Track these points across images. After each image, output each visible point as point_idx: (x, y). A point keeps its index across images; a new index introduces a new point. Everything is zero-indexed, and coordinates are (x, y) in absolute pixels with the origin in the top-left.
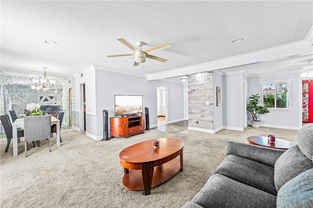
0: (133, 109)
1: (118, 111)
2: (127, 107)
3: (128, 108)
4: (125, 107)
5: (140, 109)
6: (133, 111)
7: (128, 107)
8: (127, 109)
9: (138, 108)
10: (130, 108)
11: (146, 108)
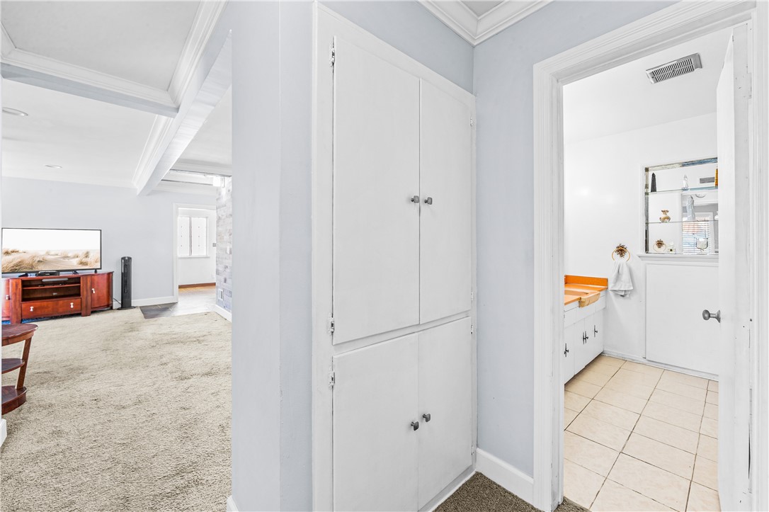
0: (67, 257)
1: (20, 262)
2: (48, 254)
3: (52, 255)
4: (43, 253)
5: (87, 257)
6: (67, 260)
8: (49, 258)
9: (81, 254)
10: (57, 255)
11: (123, 258)
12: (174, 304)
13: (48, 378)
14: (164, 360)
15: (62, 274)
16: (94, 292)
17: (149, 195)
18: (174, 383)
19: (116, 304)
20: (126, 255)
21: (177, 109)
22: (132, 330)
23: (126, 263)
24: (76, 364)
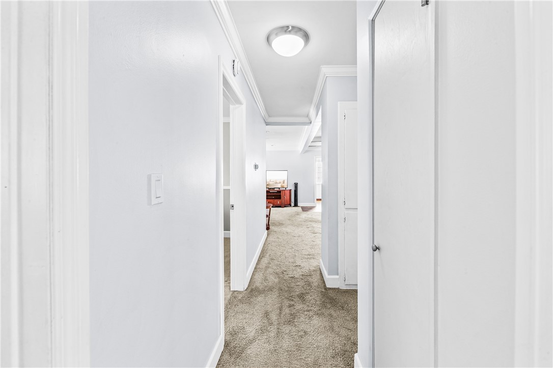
5: (284, 183)
10: (273, 182)
12: (314, 207)
13: (274, 224)
14: (308, 226)
15: (276, 189)
16: (285, 198)
17: (305, 153)
18: (311, 234)
19: (293, 204)
20: (296, 182)
21: (311, 123)
22: (298, 215)
23: (296, 185)
24: (281, 222)
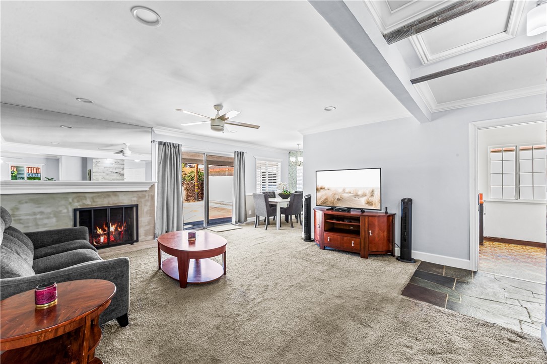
0: (358, 195)
1: (326, 199)
2: (344, 191)
3: (347, 193)
4: (340, 191)
5: (372, 196)
6: (357, 199)
7: (347, 191)
8: (345, 195)
9: (368, 193)
10: (350, 193)
11: (403, 200)
16: (371, 235)
20: (407, 196)
23: (407, 205)
